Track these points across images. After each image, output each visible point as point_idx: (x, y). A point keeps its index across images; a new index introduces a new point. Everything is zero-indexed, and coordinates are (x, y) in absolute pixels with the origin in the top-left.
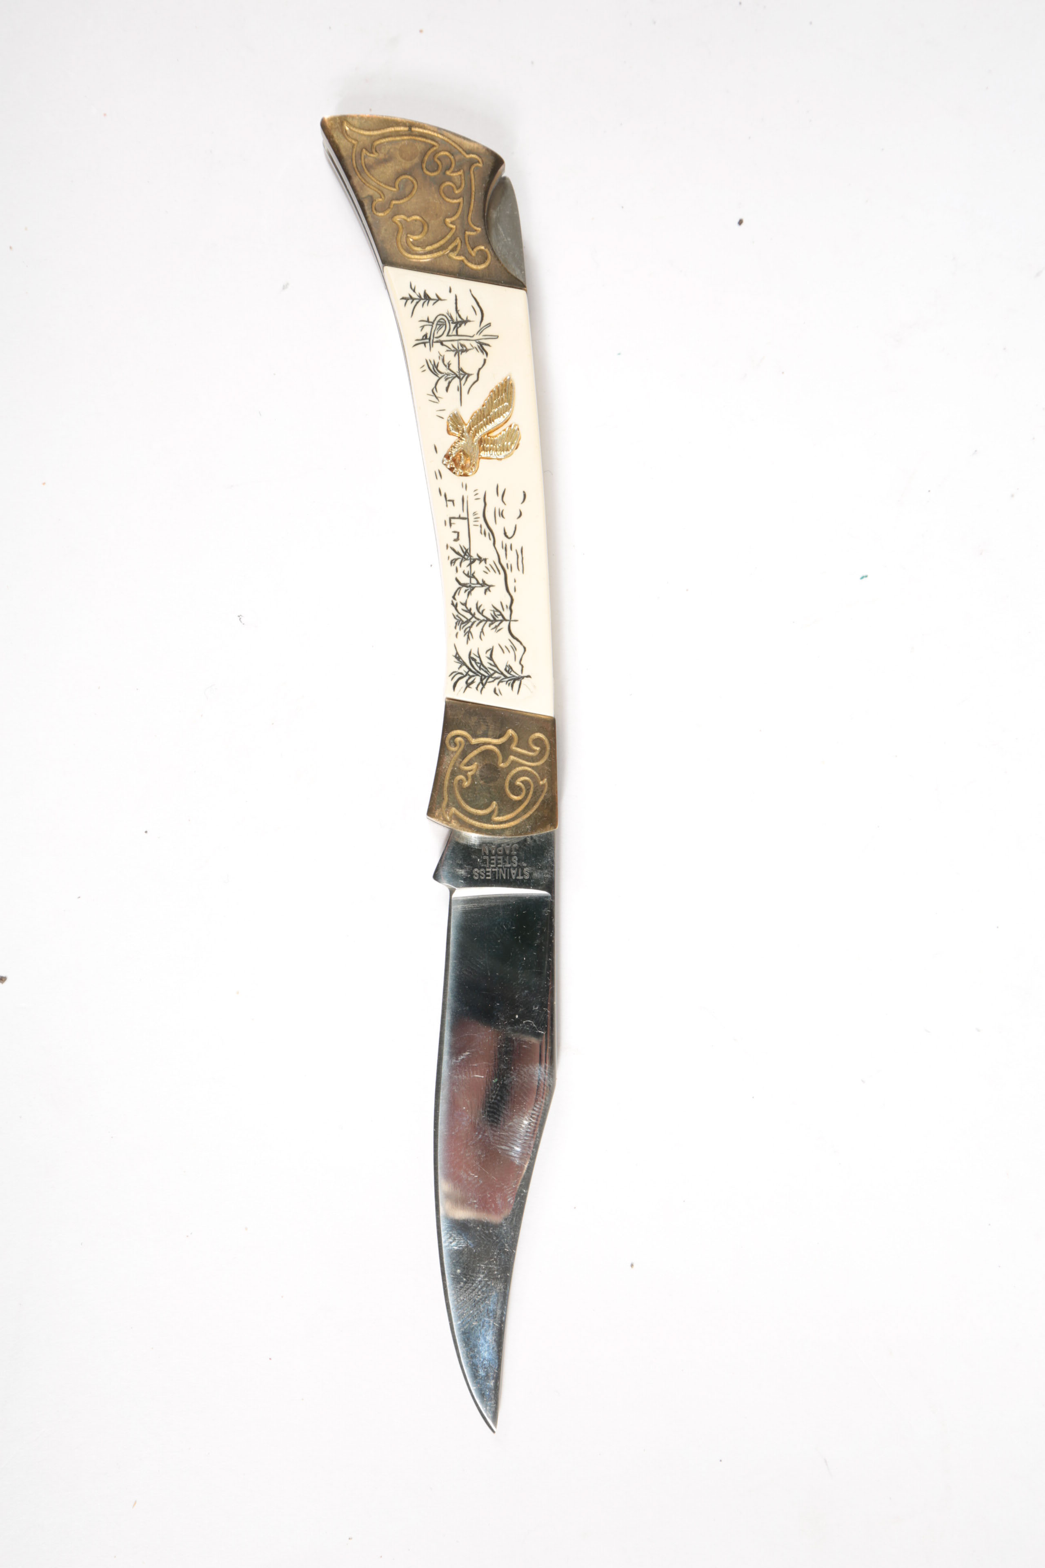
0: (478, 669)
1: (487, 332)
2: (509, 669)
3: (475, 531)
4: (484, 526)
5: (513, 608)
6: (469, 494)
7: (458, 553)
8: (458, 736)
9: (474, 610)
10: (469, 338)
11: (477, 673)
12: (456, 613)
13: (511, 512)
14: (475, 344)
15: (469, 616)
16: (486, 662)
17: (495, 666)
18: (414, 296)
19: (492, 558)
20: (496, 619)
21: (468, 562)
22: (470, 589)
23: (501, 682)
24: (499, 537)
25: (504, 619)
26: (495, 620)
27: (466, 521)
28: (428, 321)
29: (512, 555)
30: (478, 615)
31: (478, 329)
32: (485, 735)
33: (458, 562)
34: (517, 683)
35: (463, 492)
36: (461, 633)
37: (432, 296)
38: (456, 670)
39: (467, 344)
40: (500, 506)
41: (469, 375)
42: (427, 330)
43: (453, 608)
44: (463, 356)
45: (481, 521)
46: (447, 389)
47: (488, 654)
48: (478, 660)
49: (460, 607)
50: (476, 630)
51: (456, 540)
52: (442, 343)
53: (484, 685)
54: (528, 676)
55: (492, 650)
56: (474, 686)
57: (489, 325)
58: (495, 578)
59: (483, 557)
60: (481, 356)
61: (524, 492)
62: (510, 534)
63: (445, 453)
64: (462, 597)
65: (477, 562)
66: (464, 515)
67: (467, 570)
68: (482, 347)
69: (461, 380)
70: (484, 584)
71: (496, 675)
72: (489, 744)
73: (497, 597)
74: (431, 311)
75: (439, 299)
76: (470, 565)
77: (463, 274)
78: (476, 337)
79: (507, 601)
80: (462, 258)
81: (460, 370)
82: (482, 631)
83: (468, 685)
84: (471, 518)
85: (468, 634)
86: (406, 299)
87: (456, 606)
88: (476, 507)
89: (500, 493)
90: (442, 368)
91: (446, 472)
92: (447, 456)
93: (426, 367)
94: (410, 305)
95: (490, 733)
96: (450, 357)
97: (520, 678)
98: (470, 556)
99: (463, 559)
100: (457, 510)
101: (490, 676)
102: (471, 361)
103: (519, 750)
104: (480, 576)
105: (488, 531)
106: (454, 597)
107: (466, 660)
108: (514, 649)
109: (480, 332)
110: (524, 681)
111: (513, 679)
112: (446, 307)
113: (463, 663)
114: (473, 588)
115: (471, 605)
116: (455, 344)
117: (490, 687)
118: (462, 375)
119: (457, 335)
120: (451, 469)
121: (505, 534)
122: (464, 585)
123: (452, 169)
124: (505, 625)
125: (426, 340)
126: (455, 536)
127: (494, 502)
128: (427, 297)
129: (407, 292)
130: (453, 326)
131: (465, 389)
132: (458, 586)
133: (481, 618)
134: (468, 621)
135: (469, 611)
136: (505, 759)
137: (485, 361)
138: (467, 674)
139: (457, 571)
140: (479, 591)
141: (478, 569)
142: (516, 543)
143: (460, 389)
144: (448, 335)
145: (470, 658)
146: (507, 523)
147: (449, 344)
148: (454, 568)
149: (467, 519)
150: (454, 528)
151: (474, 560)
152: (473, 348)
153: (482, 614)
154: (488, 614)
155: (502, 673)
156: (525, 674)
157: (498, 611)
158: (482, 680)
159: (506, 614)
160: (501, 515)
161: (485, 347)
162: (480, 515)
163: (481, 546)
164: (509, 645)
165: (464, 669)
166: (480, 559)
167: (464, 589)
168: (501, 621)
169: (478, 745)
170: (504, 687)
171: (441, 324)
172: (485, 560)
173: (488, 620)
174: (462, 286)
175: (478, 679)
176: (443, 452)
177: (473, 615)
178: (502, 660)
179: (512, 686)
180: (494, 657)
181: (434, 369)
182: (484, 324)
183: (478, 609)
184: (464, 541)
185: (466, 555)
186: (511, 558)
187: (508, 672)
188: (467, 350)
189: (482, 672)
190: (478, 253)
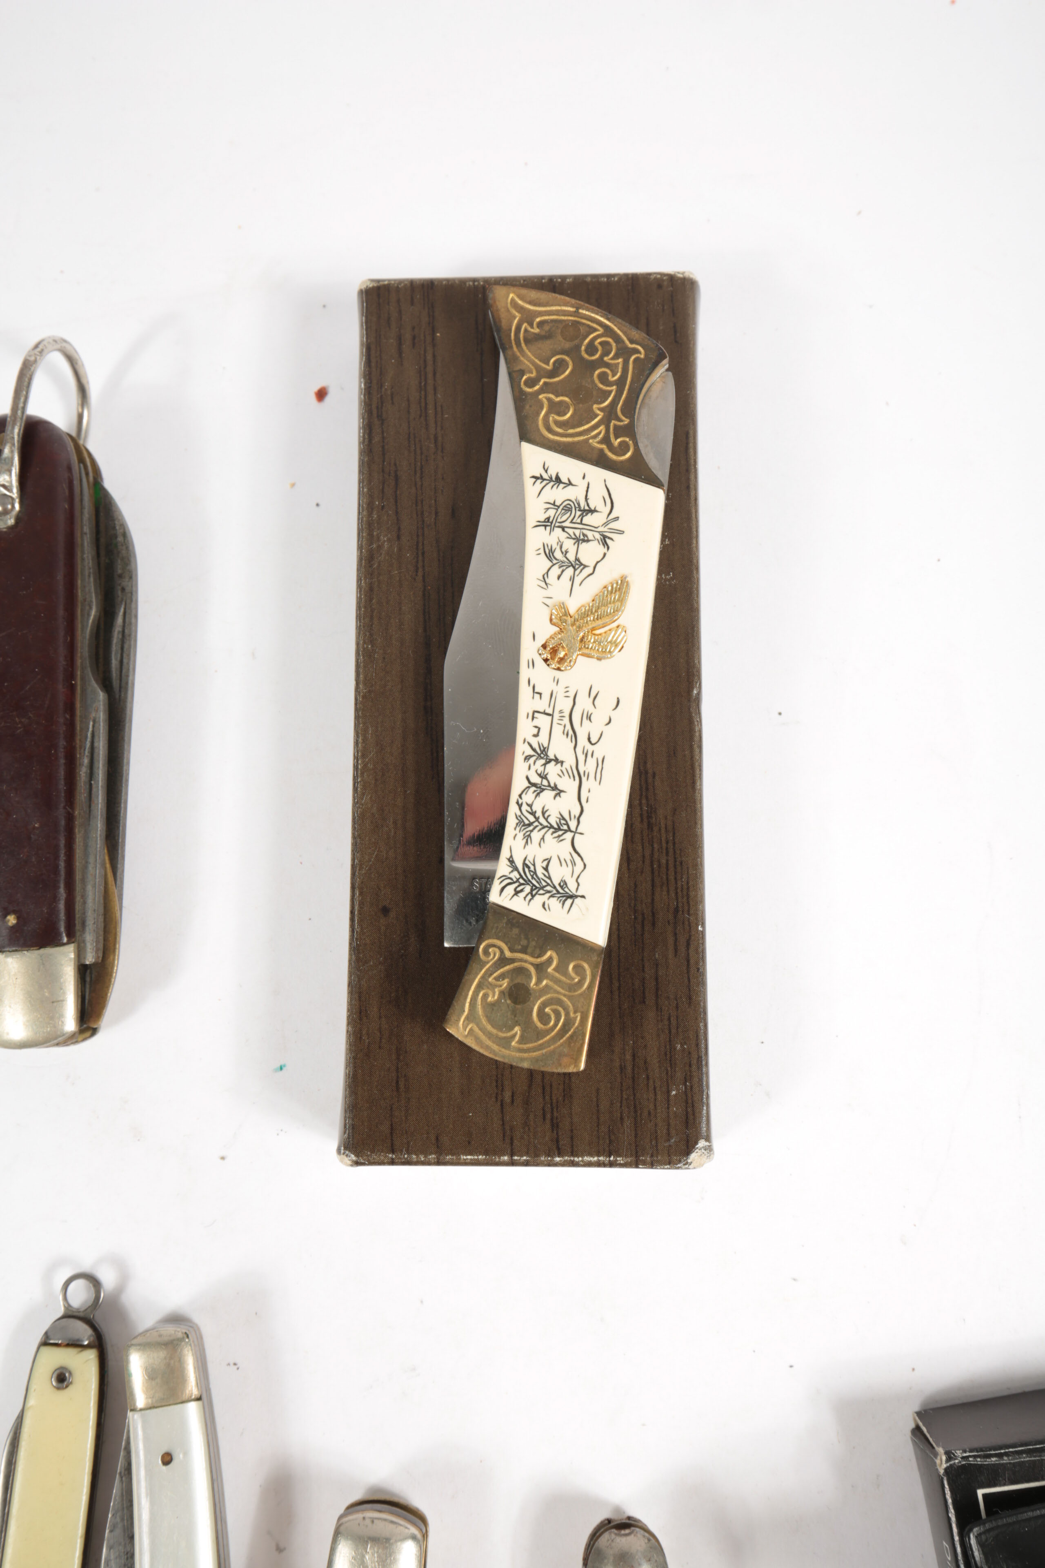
0: (530, 877)
1: (613, 525)
2: (564, 884)
3: (557, 730)
4: (568, 727)
5: (581, 819)
6: (560, 690)
7: (534, 750)
8: (494, 946)
9: (539, 814)
10: (593, 528)
11: (528, 882)
12: (519, 813)
13: (599, 718)
14: (598, 536)
15: (532, 819)
16: (540, 872)
17: (549, 878)
18: (545, 476)
19: (570, 761)
20: (561, 828)
21: (543, 761)
22: (539, 789)
23: (552, 896)
24: (582, 741)
25: (569, 830)
26: (559, 829)
27: (550, 717)
28: (554, 504)
29: (592, 763)
30: (542, 820)
31: (605, 521)
32: (524, 951)
33: (532, 760)
34: (569, 901)
35: (553, 686)
36: (520, 836)
37: (564, 479)
38: (507, 874)
39: (590, 535)
40: (589, 708)
41: (585, 566)
42: (551, 513)
43: (517, 807)
44: (583, 546)
45: (566, 721)
46: (559, 578)
47: (544, 864)
48: (532, 868)
49: (525, 808)
50: (536, 836)
51: (536, 736)
52: (563, 529)
53: (533, 896)
54: (583, 897)
55: (549, 860)
56: (522, 895)
57: (617, 519)
58: (569, 785)
59: (560, 759)
60: (602, 549)
61: (618, 698)
62: (593, 740)
63: (543, 642)
64: (529, 797)
65: (553, 763)
66: (550, 711)
67: (540, 770)
68: (604, 540)
69: (575, 570)
70: (555, 788)
71: (548, 888)
72: (526, 961)
73: (566, 805)
74: (560, 495)
75: (570, 483)
76: (545, 765)
77: (602, 462)
78: (600, 529)
79: (576, 811)
80: (604, 446)
81: (577, 559)
82: (543, 838)
83: (517, 893)
84: (557, 715)
85: (528, 838)
86: (536, 478)
87: (520, 806)
88: (564, 704)
89: (593, 695)
90: (558, 554)
91: (539, 662)
92: (544, 646)
93: (542, 551)
94: (539, 485)
95: (529, 950)
96: (569, 545)
97: (573, 897)
98: (546, 755)
99: (539, 757)
100: (542, 705)
101: (542, 888)
102: (590, 552)
103: (557, 975)
104: (553, 778)
105: (571, 732)
106: (520, 796)
107: (520, 867)
108: (574, 863)
109: (606, 524)
110: (578, 901)
111: (567, 896)
112: (576, 493)
113: (516, 869)
114: (543, 790)
115: (537, 808)
116: (577, 532)
117: (539, 899)
118: (577, 565)
119: (581, 523)
120: (546, 660)
121: (589, 739)
122: (534, 785)
123: (611, 355)
124: (569, 836)
125: (547, 523)
126: (535, 731)
127: (583, 703)
128: (558, 480)
129: (538, 472)
130: (579, 513)
131: (578, 580)
132: (527, 784)
133: (545, 823)
134: (530, 824)
135: (533, 813)
136: (539, 981)
137: (605, 555)
138: (518, 880)
139: (529, 768)
140: (548, 794)
141: (552, 770)
142: (599, 751)
143: (572, 579)
144: (571, 522)
145: (525, 865)
146: (594, 728)
147: (570, 531)
148: (527, 764)
149: (551, 715)
150: (536, 722)
151: (551, 761)
152: (595, 539)
153: (546, 820)
154: (553, 821)
155: (555, 887)
156: (579, 893)
157: (564, 819)
158: (532, 890)
159: (573, 825)
160: (589, 718)
161: (608, 541)
162: (567, 714)
163: (560, 747)
164: (568, 858)
165: (515, 875)
166: (557, 760)
167: (533, 789)
168: (566, 831)
169: (512, 961)
170: (554, 903)
171: (567, 509)
172: (562, 762)
173: (552, 827)
174: (597, 475)
175: (528, 889)
176: (540, 641)
177: (537, 819)
178: (558, 873)
179: (563, 904)
180: (550, 868)
181: (550, 554)
182: (611, 516)
183: (543, 813)
184: (543, 739)
185: (542, 753)
186: (590, 767)
187: (561, 887)
188: (588, 541)
189: (534, 882)
190: (620, 443)
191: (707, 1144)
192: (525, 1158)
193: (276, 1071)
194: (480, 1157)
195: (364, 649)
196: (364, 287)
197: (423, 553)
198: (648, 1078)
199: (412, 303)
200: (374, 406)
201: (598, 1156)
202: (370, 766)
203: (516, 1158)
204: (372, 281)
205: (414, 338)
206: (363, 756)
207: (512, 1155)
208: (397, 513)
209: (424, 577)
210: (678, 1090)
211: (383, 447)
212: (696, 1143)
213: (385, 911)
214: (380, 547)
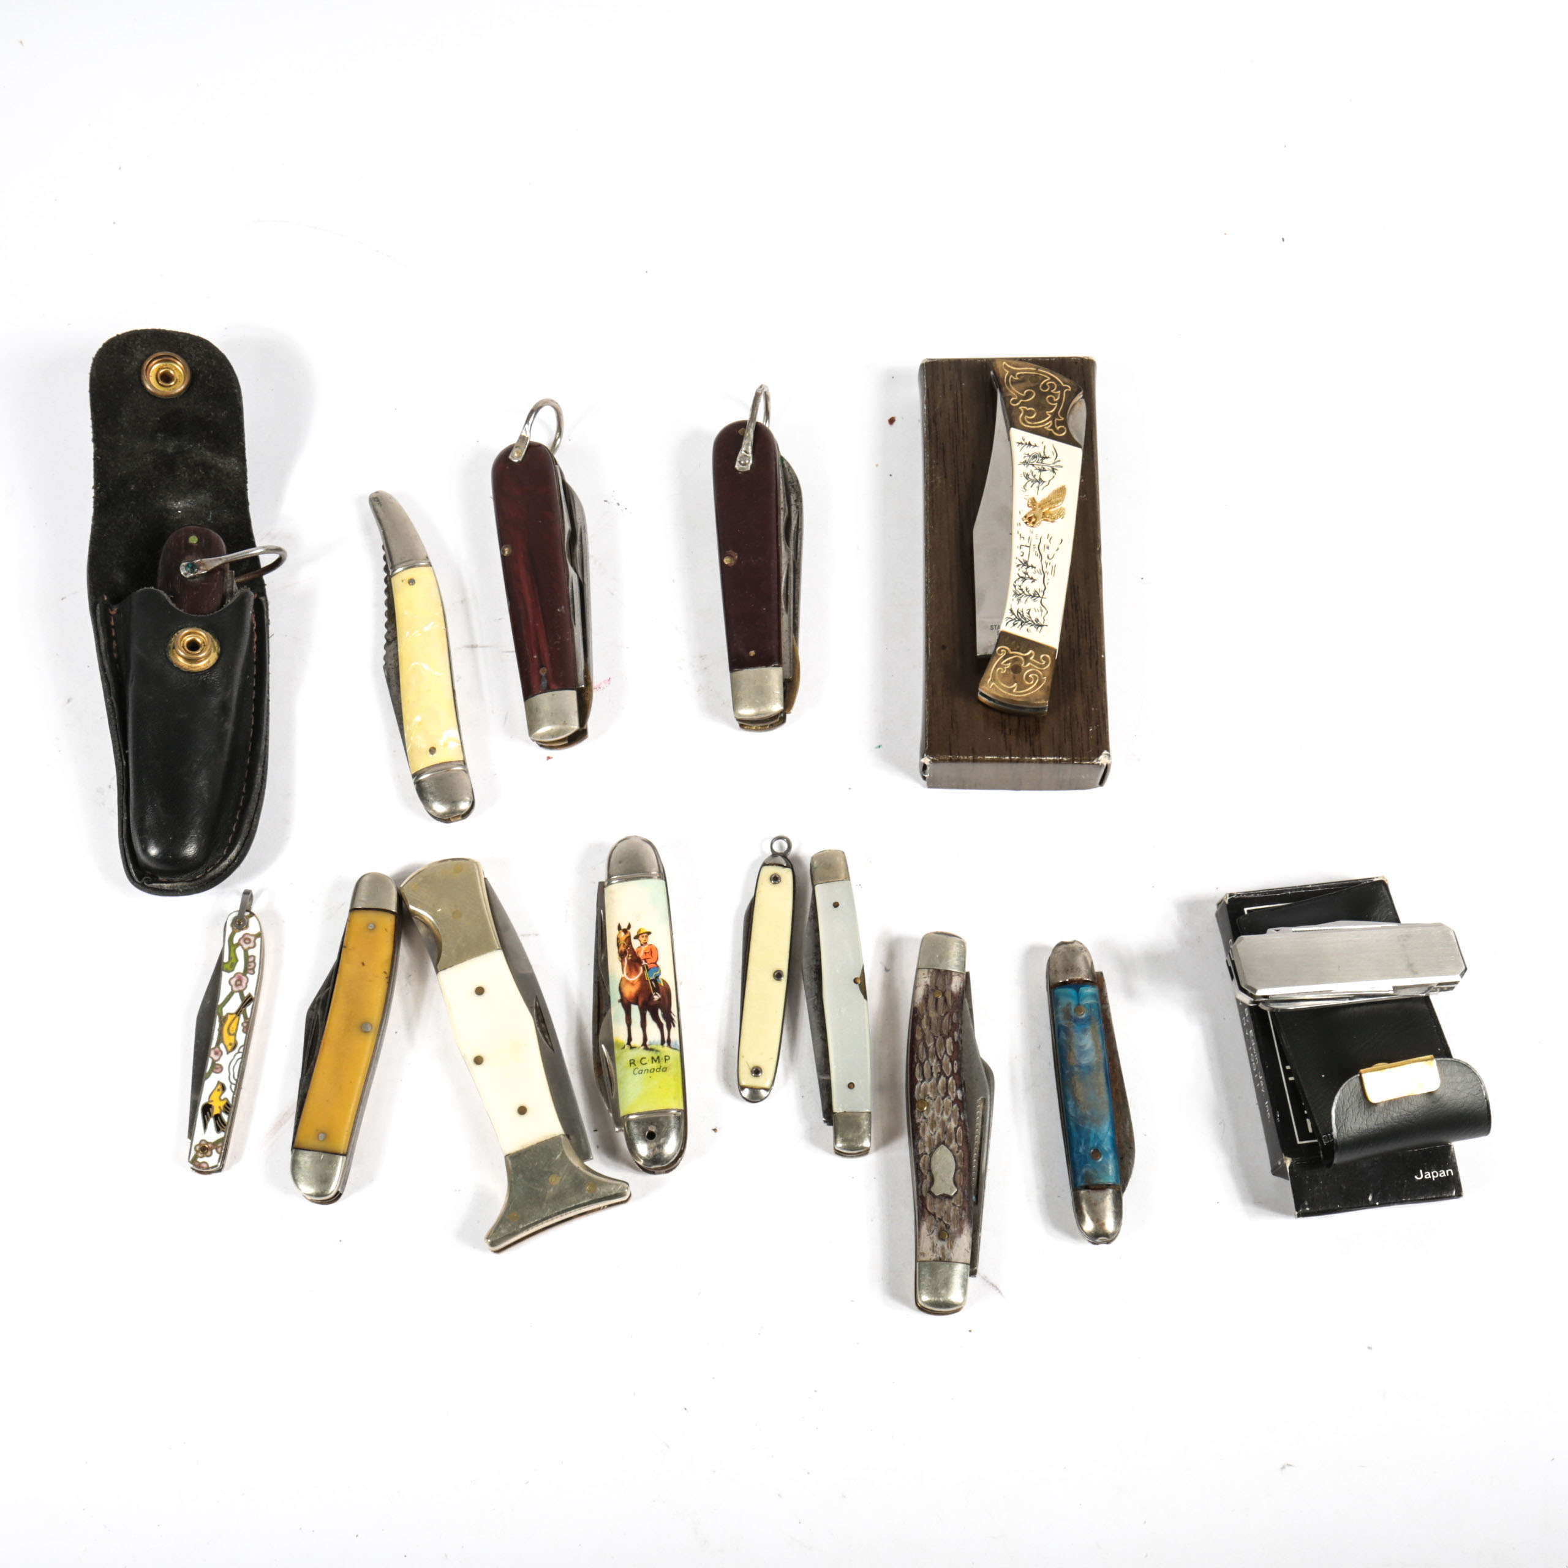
0: (1020, 617)
1: (1058, 464)
2: (1037, 620)
3: (1032, 553)
4: (1038, 552)
5: (1045, 592)
6: (1033, 537)
7: (1021, 562)
8: (1002, 649)
9: (1024, 590)
10: (1048, 465)
11: (1019, 620)
12: (1014, 589)
13: (1053, 547)
14: (1050, 469)
15: (1021, 592)
16: (1026, 615)
17: (1030, 617)
18: (1023, 442)
19: (1039, 567)
20: (1035, 595)
21: (1026, 567)
22: (1024, 579)
23: (1032, 625)
24: (1045, 558)
25: (1039, 596)
26: (1034, 596)
27: (1028, 548)
28: (1028, 455)
29: (1049, 568)
30: (1026, 593)
31: (1053, 461)
32: (1018, 650)
33: (1020, 567)
34: (1040, 628)
35: (1030, 534)
36: (1016, 599)
37: (1033, 443)
38: (1009, 616)
39: (1046, 468)
40: (1048, 543)
41: (1044, 482)
42: (1027, 459)
43: (1014, 587)
44: (1043, 473)
45: (1037, 549)
46: (1031, 487)
47: (1028, 612)
48: (1021, 613)
49: (1017, 587)
50: (1023, 599)
51: (1022, 556)
52: (1033, 465)
53: (1022, 626)
54: (1046, 625)
55: (1030, 610)
56: (1017, 626)
57: (1059, 461)
58: (1039, 577)
59: (1034, 566)
60: (1052, 474)
61: (1062, 539)
62: (1050, 557)
63: (1024, 515)
64: (1020, 582)
65: (1031, 568)
66: (1028, 545)
67: (1025, 571)
68: (1053, 470)
69: (1039, 483)
70: (1032, 578)
71: (1030, 622)
72: (1019, 655)
73: (1038, 586)
74: (1031, 451)
75: (1036, 446)
76: (1026, 569)
77: (1050, 436)
78: (1052, 465)
79: (1043, 589)
80: (1051, 430)
81: (1040, 479)
82: (1026, 600)
83: (1014, 625)
84: (1032, 547)
85: (1019, 600)
86: (1019, 443)
87: (1015, 586)
88: (1036, 542)
89: (1049, 538)
90: (1031, 477)
91: (1023, 524)
92: (1025, 517)
93: (1023, 475)
94: (1020, 446)
95: (1021, 649)
96: (1036, 473)
97: (1042, 626)
98: (1027, 564)
99: (1024, 565)
100: (1025, 542)
101: (1027, 622)
102: (1046, 476)
103: (1034, 661)
104: (1031, 574)
105: (1039, 554)
106: (1015, 582)
107: (1015, 612)
108: (1042, 611)
109: (1054, 463)
110: (1044, 627)
111: (1038, 625)
112: (1039, 450)
113: (1013, 614)
114: (1026, 580)
115: (1024, 587)
116: (1040, 467)
117: (1025, 627)
118: (1040, 481)
119: (1042, 463)
120: (1026, 523)
121: (1048, 557)
122: (1022, 577)
123: (1055, 390)
124: (1039, 599)
125: (1025, 463)
126: (1022, 554)
127: (1045, 542)
128: (1030, 444)
129: (1020, 440)
130: (1040, 459)
131: (1041, 488)
132: (1018, 577)
133: (1027, 594)
134: (1020, 594)
135: (1022, 590)
136: (1026, 664)
137: (1054, 477)
138: (1015, 619)
139: (1019, 570)
140: (1028, 582)
141: (1030, 571)
142: (1053, 562)
143: (1038, 487)
144: (1037, 462)
145: (1018, 612)
146: (1050, 552)
147: (1037, 467)
148: (1018, 568)
149: (1029, 547)
150: (1022, 550)
151: (1029, 567)
152: (1049, 470)
153: (1028, 592)
154: (1032, 593)
155: (1032, 621)
156: (1045, 624)
157: (1036, 592)
158: (1022, 623)
159: (1041, 594)
160: (1048, 548)
161: (1056, 471)
162: (1037, 546)
163: (1034, 560)
164: (1039, 609)
165: (1013, 617)
166: (1032, 567)
167: (1021, 579)
168: (1038, 597)
169: (1012, 655)
170: (1033, 629)
171: (1035, 457)
172: (1035, 567)
173: (1030, 595)
174: (1049, 443)
175: (1020, 623)
176: (1023, 515)
177: (1023, 592)
178: (1034, 616)
179: (1037, 629)
180: (1030, 613)
181: (1027, 477)
182: (1057, 460)
183: (1027, 589)
184: (1026, 557)
185: (1025, 564)
186: (1048, 569)
187: (1036, 622)
188: (1045, 470)
189: (1023, 619)
190: (1060, 429)
191: (1108, 753)
192: (1017, 758)
193: (876, 748)
194: (995, 757)
195: (930, 528)
196: (924, 362)
197: (958, 485)
198: (1078, 723)
199: (950, 369)
200: (931, 417)
201: (1054, 757)
202: (934, 581)
203: (1013, 758)
204: (929, 359)
205: (951, 386)
206: (931, 577)
207: (1010, 756)
208: (944, 466)
209: (959, 496)
210: (1093, 728)
211: (937, 436)
212: (1102, 751)
213: (944, 647)
214: (936, 482)
